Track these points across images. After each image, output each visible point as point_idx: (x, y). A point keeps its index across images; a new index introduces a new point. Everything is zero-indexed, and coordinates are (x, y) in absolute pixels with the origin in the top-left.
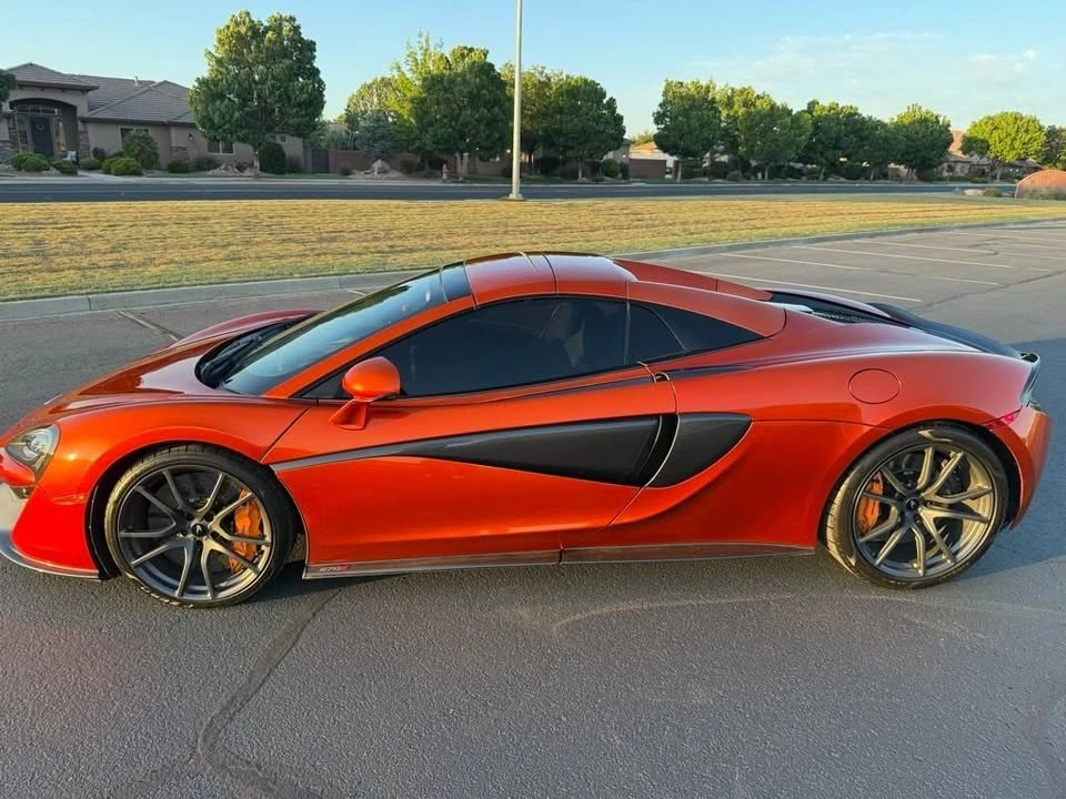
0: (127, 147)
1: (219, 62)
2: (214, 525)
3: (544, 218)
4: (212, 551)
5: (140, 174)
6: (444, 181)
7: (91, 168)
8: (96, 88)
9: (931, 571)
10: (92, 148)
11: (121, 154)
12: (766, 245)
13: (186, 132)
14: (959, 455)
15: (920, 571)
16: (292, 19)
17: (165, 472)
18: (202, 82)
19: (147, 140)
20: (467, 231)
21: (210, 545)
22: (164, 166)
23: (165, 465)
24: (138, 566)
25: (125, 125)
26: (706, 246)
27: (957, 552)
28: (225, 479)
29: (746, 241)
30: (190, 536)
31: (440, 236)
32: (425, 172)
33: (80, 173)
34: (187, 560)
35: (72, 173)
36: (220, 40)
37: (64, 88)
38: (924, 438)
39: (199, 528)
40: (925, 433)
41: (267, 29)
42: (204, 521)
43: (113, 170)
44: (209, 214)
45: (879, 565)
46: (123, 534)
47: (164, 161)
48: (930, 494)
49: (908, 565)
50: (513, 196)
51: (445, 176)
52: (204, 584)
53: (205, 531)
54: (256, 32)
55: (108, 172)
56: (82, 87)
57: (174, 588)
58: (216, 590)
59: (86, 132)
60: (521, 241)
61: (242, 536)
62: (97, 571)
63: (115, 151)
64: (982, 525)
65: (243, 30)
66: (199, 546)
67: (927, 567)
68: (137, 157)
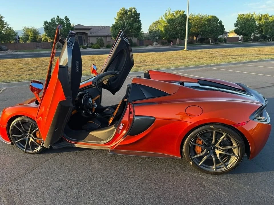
0: (97, 42)
1: (117, 20)
2: (32, 135)
3: (190, 55)
4: (31, 141)
5: (100, 48)
6: (172, 46)
7: (90, 47)
8: (91, 29)
9: (218, 170)
10: (90, 43)
11: (96, 44)
12: (257, 62)
13: (110, 38)
14: (225, 134)
15: (214, 169)
16: (135, 8)
17: (20, 122)
18: (114, 25)
19: (102, 40)
20: (166, 60)
21: (31, 139)
22: (105, 46)
23: (20, 120)
24: (17, 143)
25: (97, 37)
26: (236, 62)
27: (228, 165)
28: (32, 125)
29: (250, 61)
30: (27, 137)
31: (157, 62)
32: (166, 44)
33: (87, 48)
34: (26, 142)
35: (85, 48)
36: (118, 15)
37: (85, 29)
38: (211, 128)
39: (29, 135)
40: (212, 126)
41: (129, 11)
42: (30, 134)
43: (94, 47)
44: (104, 58)
45: (200, 165)
46: (13, 135)
47: (105, 45)
48: (217, 145)
49: (211, 167)
50: (185, 49)
51: (172, 45)
52: (30, 148)
53: (30, 136)
54: (126, 12)
55: (93, 48)
56: (89, 29)
57: (24, 149)
58: (33, 150)
59: (89, 39)
60: (178, 62)
61: (38, 138)
62: (11, 143)
63: (95, 43)
64: (236, 158)
65: (123, 12)
66: (29, 139)
67: (217, 168)
68: (99, 44)
